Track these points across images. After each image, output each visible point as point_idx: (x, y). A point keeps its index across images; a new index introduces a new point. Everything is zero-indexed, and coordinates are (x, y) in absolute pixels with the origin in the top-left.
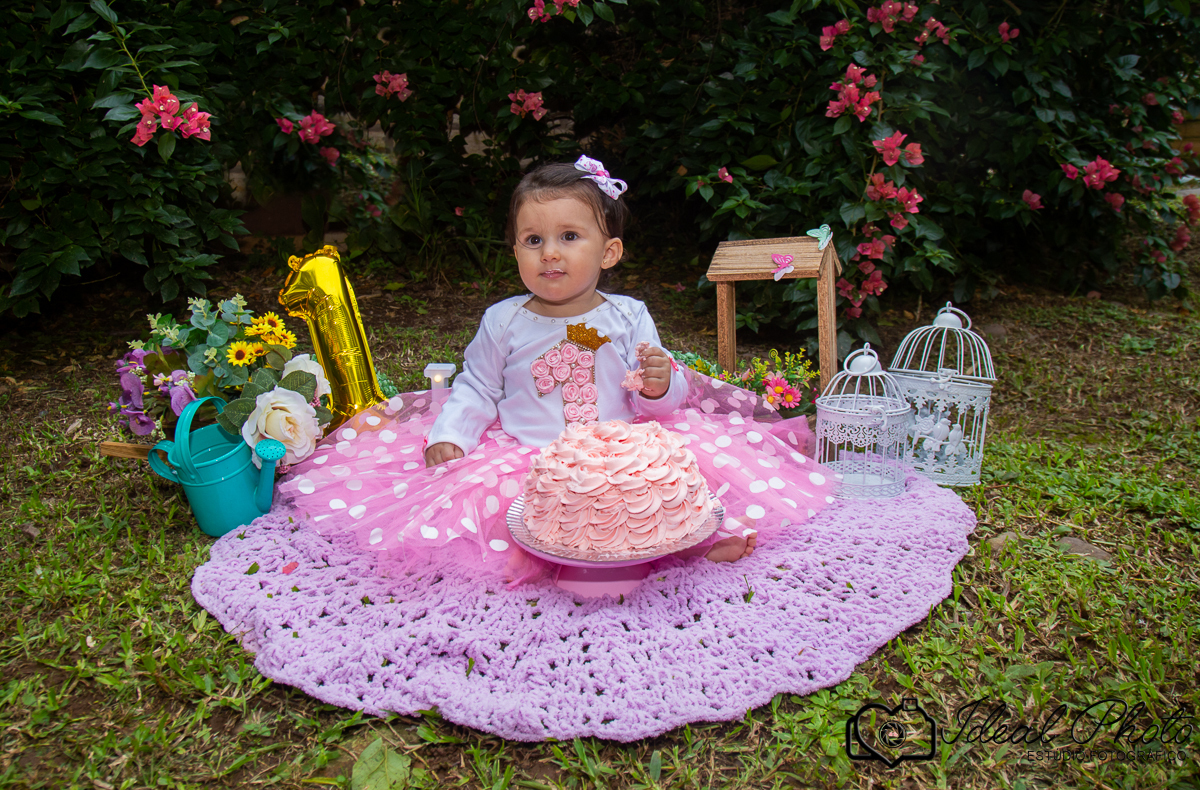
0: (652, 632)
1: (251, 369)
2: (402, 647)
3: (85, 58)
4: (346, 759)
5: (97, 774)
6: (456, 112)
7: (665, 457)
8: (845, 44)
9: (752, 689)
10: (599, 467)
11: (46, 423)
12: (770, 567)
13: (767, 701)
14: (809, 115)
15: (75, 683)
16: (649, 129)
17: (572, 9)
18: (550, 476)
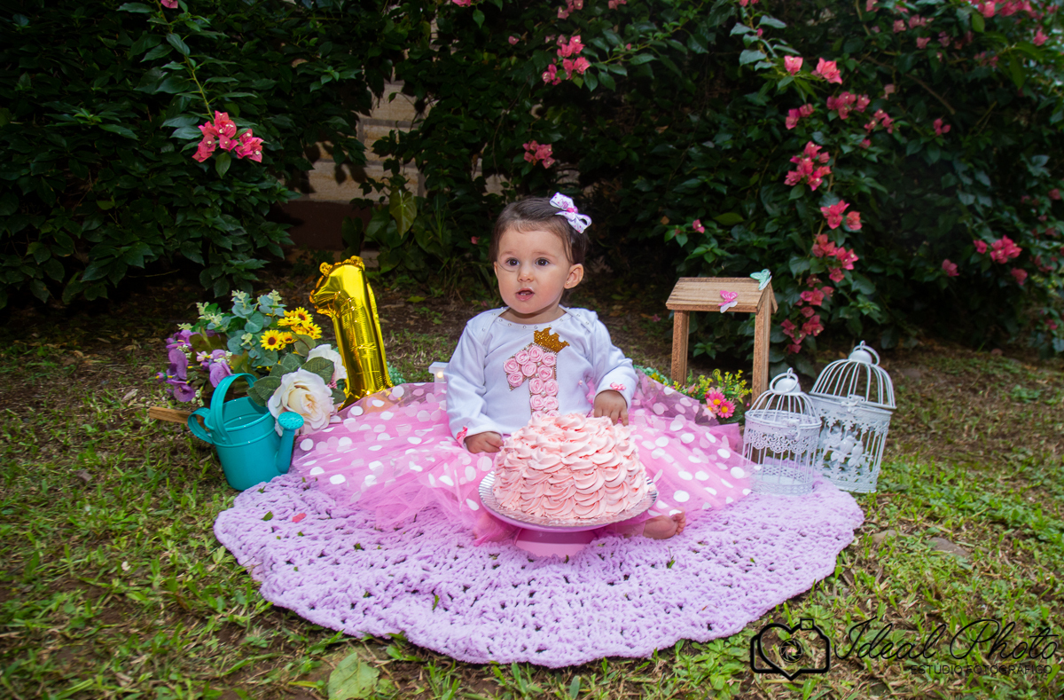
0: (588, 586)
1: (280, 354)
2: (381, 584)
3: (159, 83)
4: (326, 668)
5: (120, 668)
6: (480, 157)
7: (611, 445)
8: (807, 125)
9: (661, 634)
10: (556, 450)
11: (106, 390)
12: (691, 542)
13: (671, 644)
14: (773, 182)
15: (109, 598)
16: (640, 183)
17: (580, 76)
18: (515, 454)
